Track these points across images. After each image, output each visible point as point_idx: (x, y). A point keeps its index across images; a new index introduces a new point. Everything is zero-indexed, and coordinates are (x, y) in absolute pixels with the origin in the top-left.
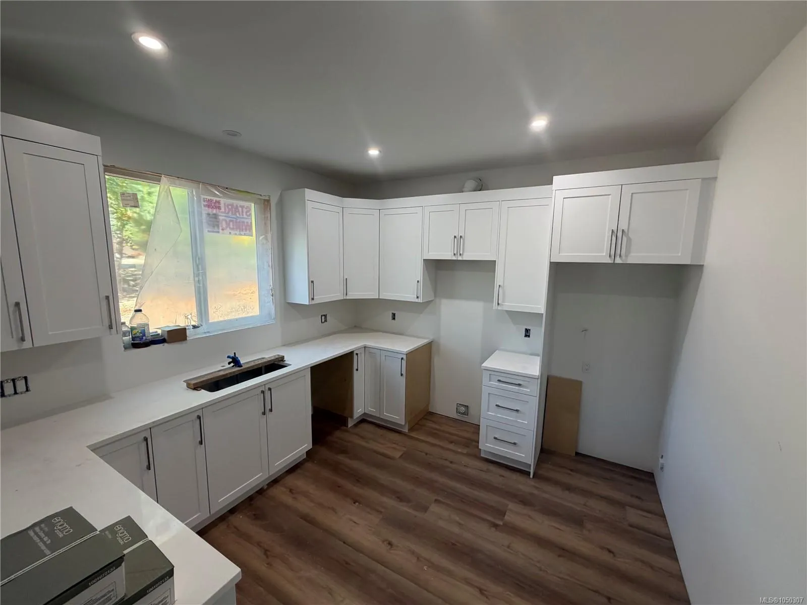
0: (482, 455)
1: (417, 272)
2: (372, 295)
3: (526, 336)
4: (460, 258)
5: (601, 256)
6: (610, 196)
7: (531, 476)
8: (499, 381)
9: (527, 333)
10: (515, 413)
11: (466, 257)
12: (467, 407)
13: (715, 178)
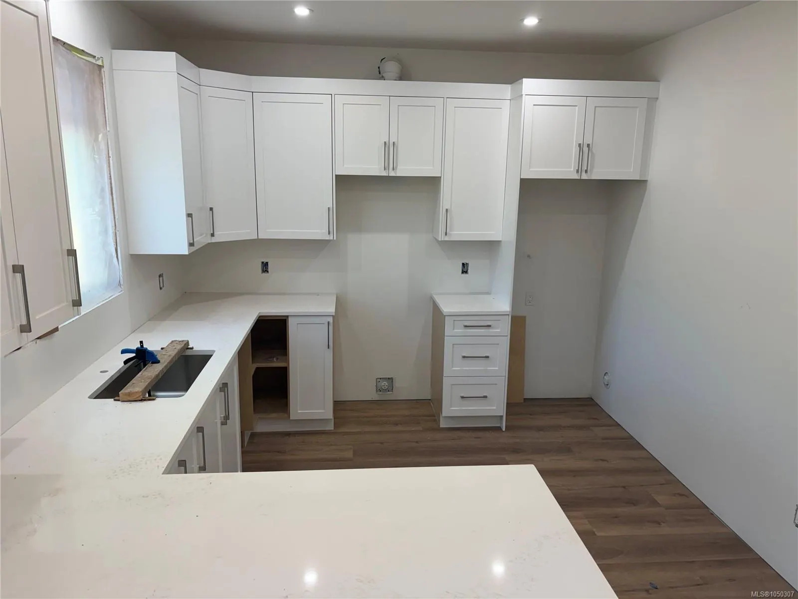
0: (441, 426)
1: (327, 195)
2: (246, 233)
3: (463, 272)
4: (392, 174)
5: (568, 171)
6: (577, 108)
7: (504, 430)
8: (466, 326)
9: (465, 269)
10: (484, 361)
11: (400, 173)
12: (391, 380)
13: (657, 98)
